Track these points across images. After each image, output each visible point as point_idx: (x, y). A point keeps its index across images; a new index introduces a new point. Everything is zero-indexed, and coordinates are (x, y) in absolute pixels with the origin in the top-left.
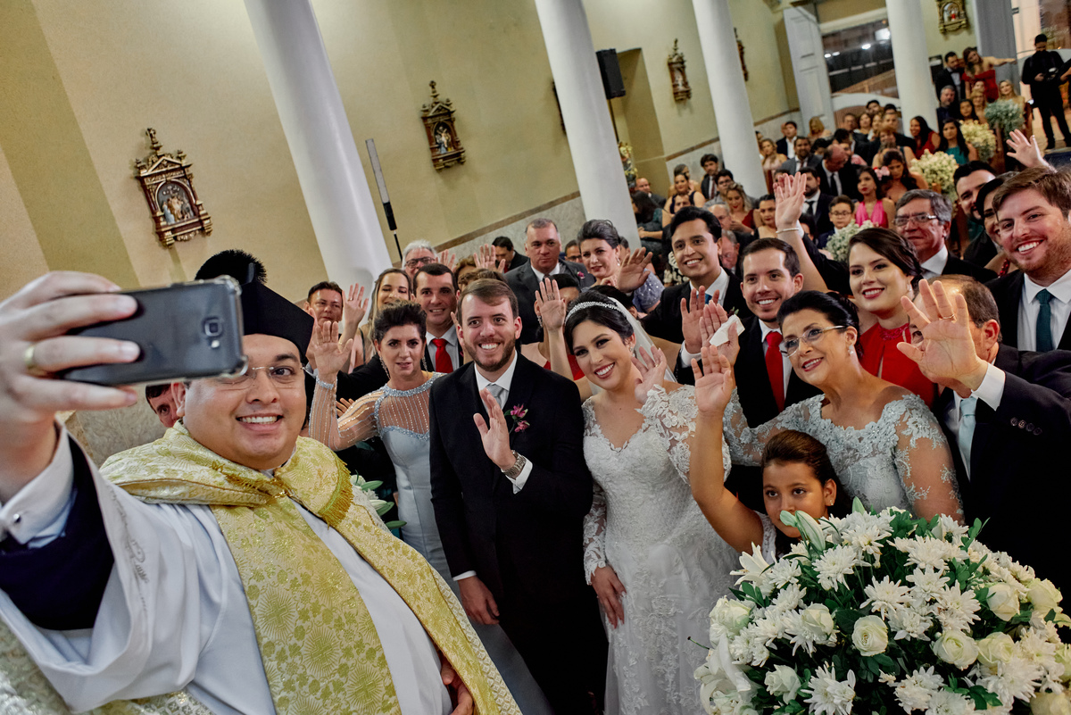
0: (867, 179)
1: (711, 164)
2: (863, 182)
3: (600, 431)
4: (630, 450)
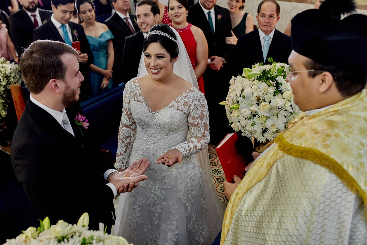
3: (143, 100)
4: (161, 115)
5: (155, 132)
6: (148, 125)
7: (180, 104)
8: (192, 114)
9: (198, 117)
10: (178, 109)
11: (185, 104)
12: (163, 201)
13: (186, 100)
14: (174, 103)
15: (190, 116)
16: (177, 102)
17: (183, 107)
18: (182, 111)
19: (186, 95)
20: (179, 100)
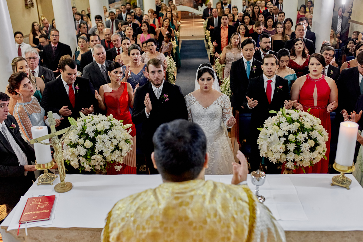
0: (145, 26)
1: (78, 16)
2: (143, 27)
3: (199, 103)
4: (210, 109)
5: (207, 119)
6: (203, 116)
7: (219, 102)
8: (226, 107)
9: (229, 108)
10: (218, 105)
11: (222, 101)
12: (213, 160)
13: (222, 100)
14: (216, 102)
15: (225, 108)
16: (218, 101)
17: (221, 103)
18: (221, 105)
19: (221, 97)
20: (218, 100)
